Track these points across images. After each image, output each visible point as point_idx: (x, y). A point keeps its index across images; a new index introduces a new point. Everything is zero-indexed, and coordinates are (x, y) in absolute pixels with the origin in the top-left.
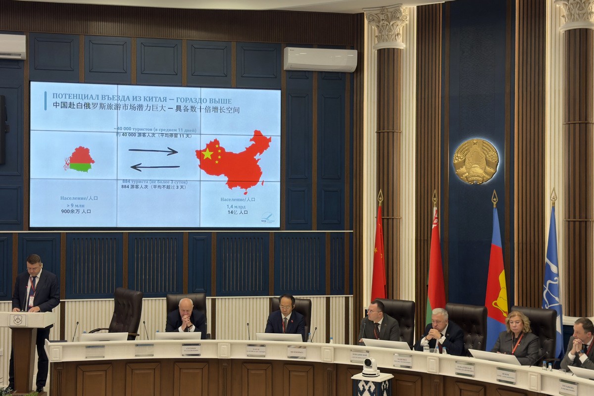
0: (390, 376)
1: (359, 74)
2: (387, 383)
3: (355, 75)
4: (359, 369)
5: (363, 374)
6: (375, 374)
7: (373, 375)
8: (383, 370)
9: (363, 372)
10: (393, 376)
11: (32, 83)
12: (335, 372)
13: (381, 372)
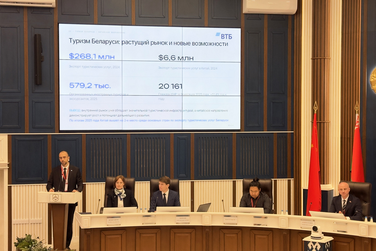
0: (331, 238)
1: (298, 16)
2: (329, 243)
3: (295, 17)
4: (308, 233)
5: (311, 237)
6: (321, 237)
7: (319, 238)
8: (326, 234)
9: (312, 235)
10: (333, 239)
11: (60, 25)
12: (289, 235)
13: (324, 236)
